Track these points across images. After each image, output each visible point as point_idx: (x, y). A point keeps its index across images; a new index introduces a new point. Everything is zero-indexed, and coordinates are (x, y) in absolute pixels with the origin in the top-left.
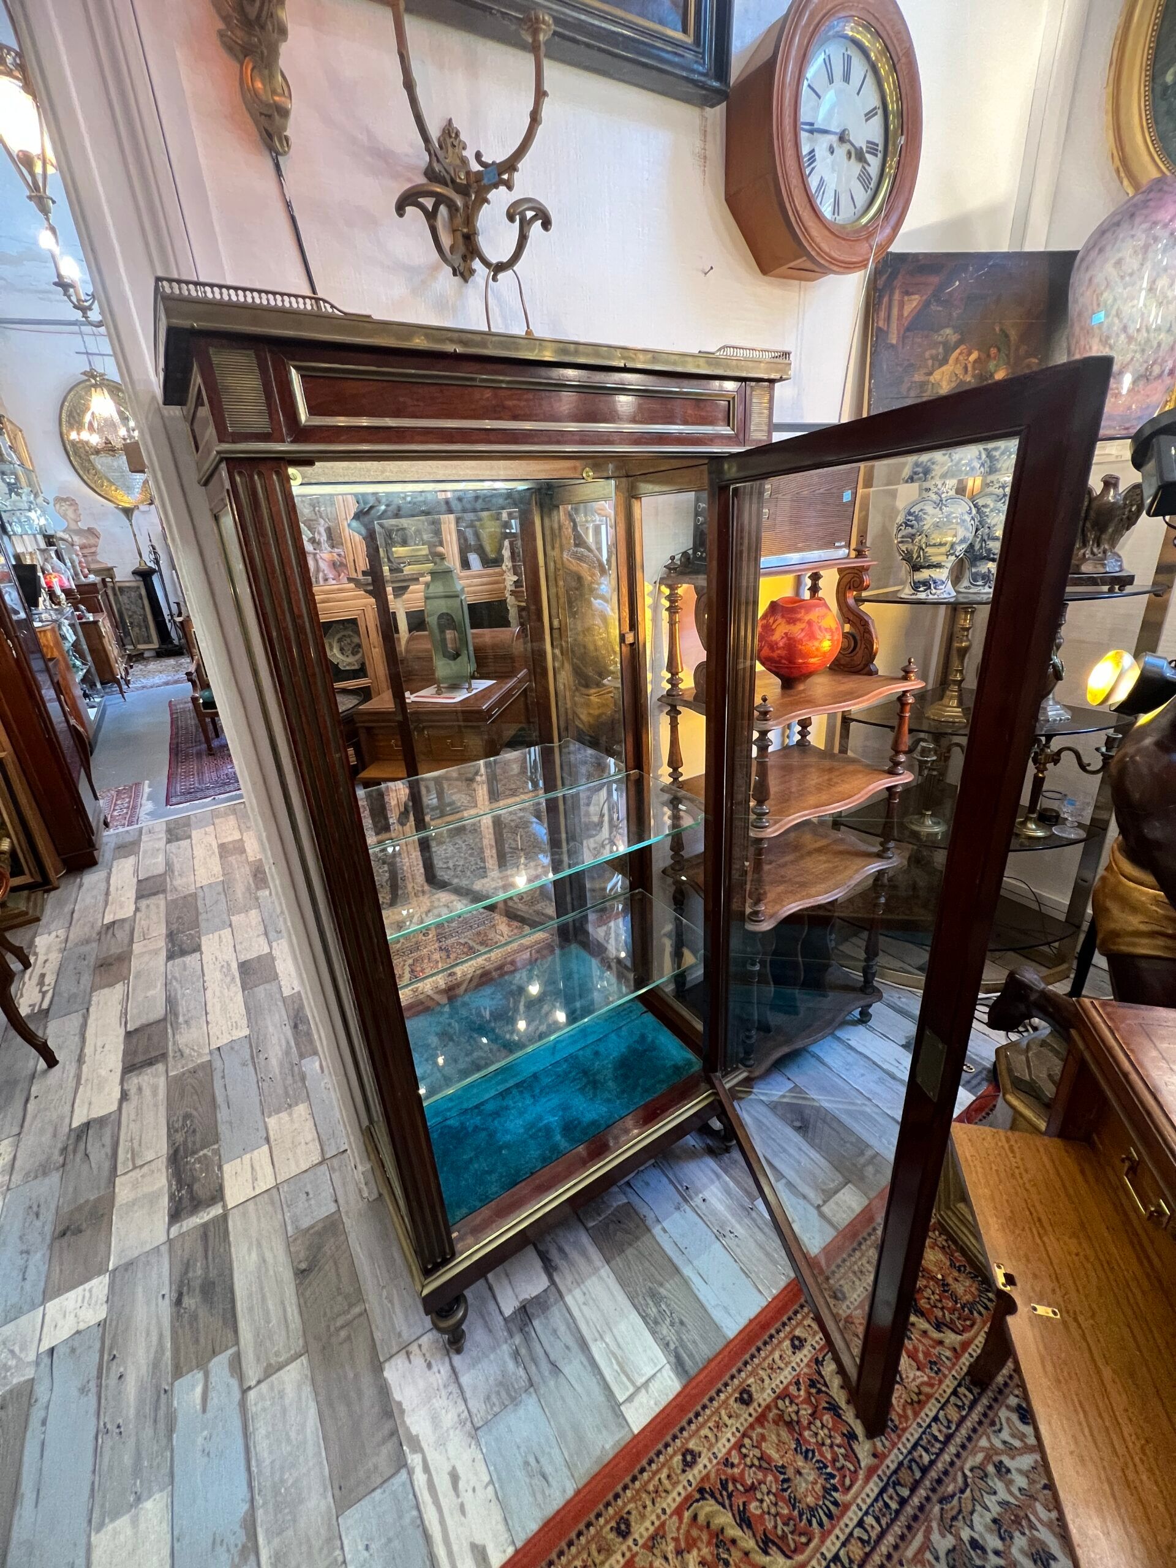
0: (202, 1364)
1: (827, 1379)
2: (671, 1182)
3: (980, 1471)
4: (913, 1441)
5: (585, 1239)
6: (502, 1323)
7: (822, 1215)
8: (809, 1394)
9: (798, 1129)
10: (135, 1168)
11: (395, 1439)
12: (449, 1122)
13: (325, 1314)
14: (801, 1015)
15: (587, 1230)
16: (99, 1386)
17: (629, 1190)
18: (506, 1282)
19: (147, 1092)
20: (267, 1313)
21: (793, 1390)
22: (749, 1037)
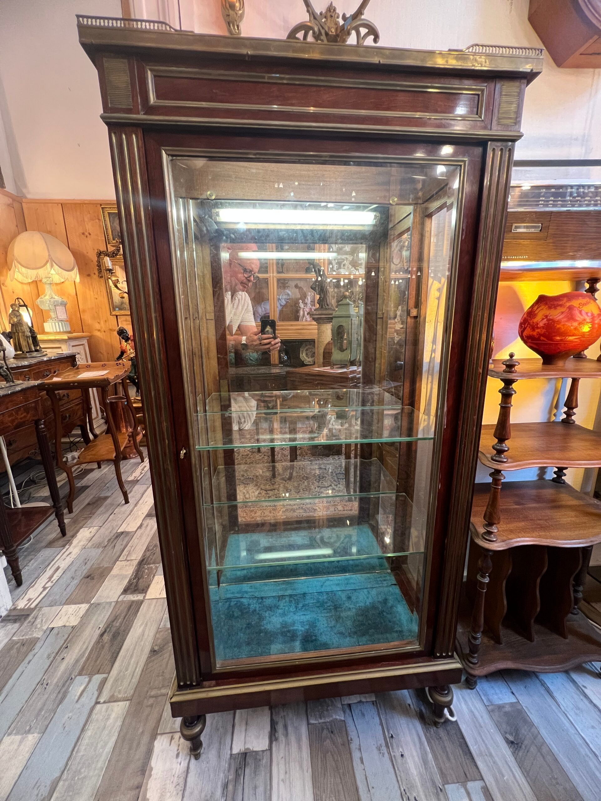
0: (91, 675)
2: (381, 724)
5: (304, 730)
6: (228, 756)
9: (511, 743)
10: (126, 560)
11: (138, 790)
12: (242, 600)
13: (150, 683)
14: (534, 643)
15: (308, 724)
16: (54, 658)
17: (348, 711)
18: (244, 728)
19: (149, 528)
20: (129, 664)
22: (476, 639)
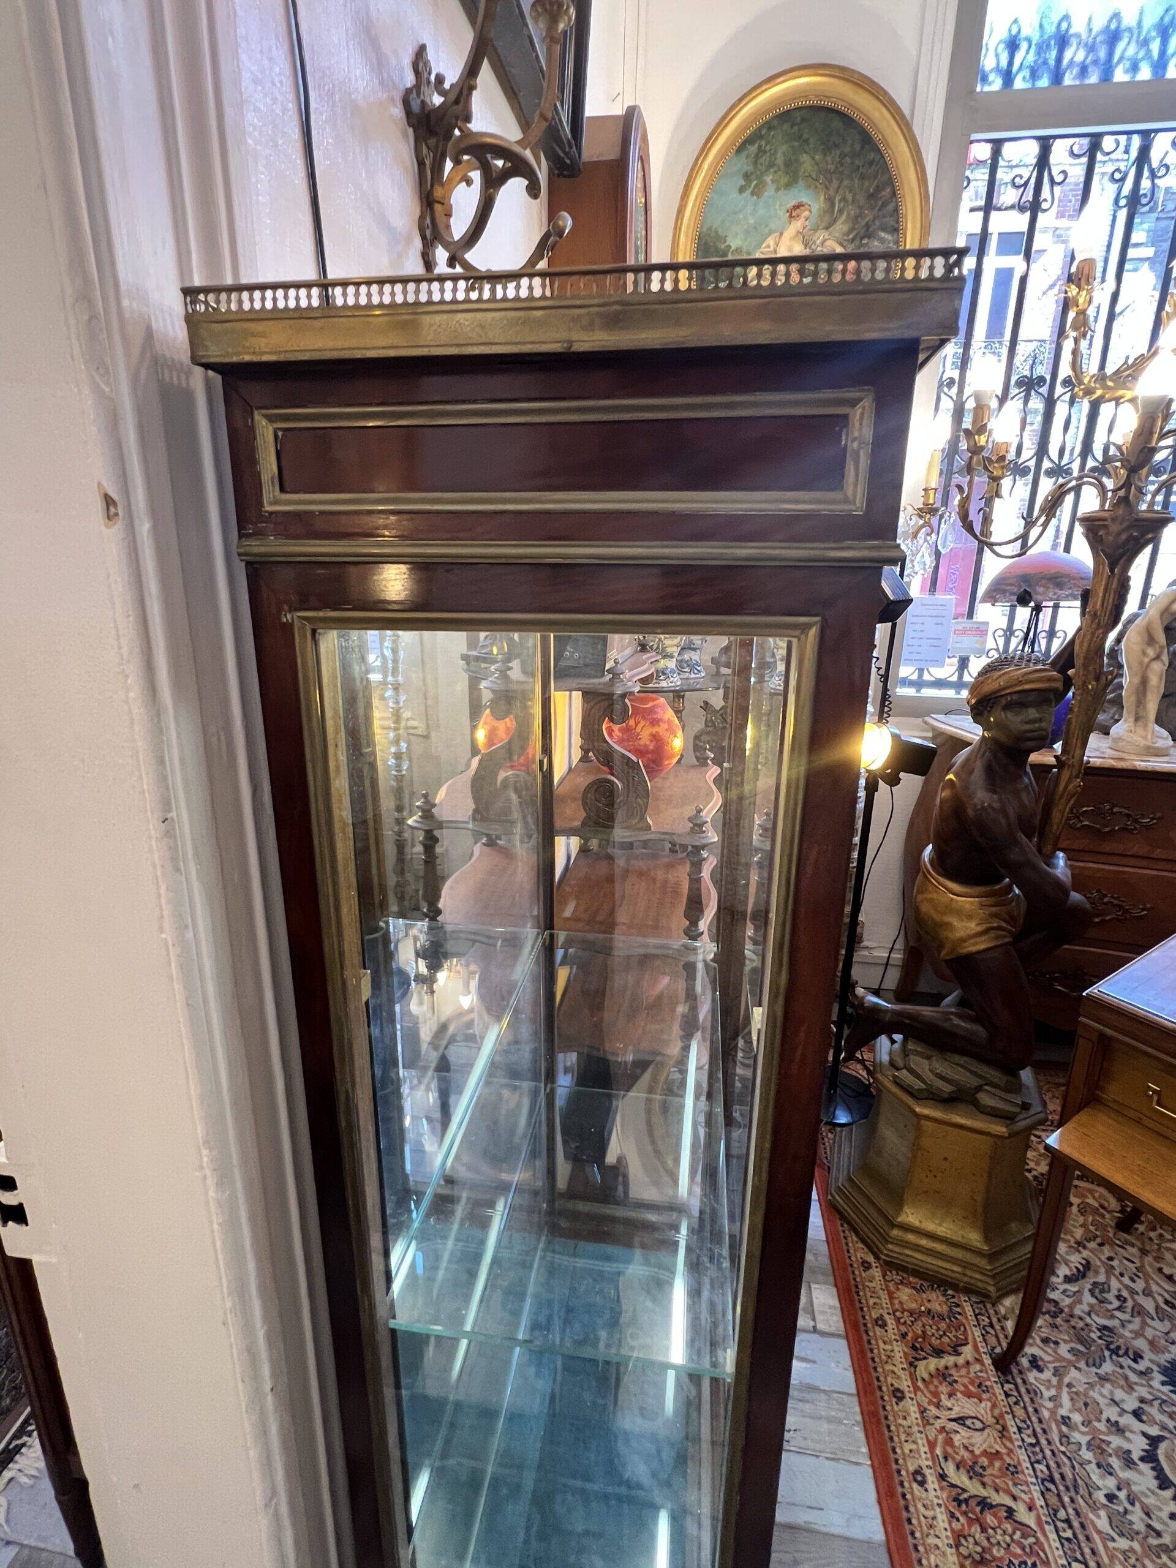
1: (958, 1484)
3: (1063, 1436)
4: (1029, 1465)
7: (823, 1334)
8: (965, 1513)
21: (956, 1526)
